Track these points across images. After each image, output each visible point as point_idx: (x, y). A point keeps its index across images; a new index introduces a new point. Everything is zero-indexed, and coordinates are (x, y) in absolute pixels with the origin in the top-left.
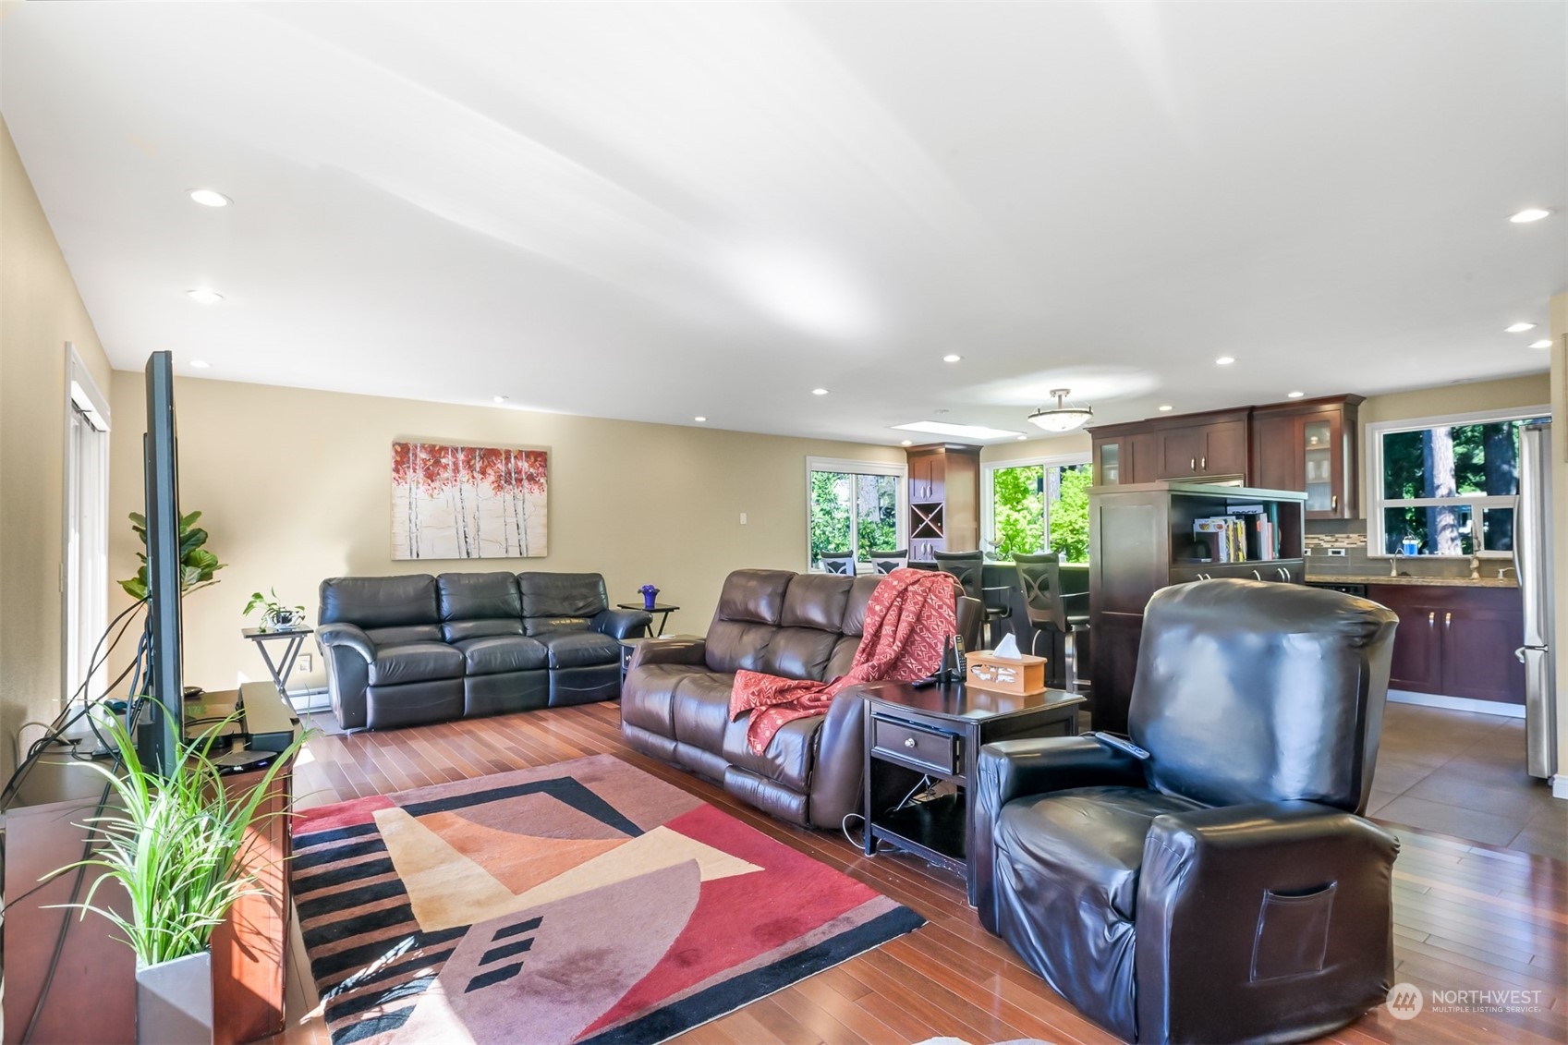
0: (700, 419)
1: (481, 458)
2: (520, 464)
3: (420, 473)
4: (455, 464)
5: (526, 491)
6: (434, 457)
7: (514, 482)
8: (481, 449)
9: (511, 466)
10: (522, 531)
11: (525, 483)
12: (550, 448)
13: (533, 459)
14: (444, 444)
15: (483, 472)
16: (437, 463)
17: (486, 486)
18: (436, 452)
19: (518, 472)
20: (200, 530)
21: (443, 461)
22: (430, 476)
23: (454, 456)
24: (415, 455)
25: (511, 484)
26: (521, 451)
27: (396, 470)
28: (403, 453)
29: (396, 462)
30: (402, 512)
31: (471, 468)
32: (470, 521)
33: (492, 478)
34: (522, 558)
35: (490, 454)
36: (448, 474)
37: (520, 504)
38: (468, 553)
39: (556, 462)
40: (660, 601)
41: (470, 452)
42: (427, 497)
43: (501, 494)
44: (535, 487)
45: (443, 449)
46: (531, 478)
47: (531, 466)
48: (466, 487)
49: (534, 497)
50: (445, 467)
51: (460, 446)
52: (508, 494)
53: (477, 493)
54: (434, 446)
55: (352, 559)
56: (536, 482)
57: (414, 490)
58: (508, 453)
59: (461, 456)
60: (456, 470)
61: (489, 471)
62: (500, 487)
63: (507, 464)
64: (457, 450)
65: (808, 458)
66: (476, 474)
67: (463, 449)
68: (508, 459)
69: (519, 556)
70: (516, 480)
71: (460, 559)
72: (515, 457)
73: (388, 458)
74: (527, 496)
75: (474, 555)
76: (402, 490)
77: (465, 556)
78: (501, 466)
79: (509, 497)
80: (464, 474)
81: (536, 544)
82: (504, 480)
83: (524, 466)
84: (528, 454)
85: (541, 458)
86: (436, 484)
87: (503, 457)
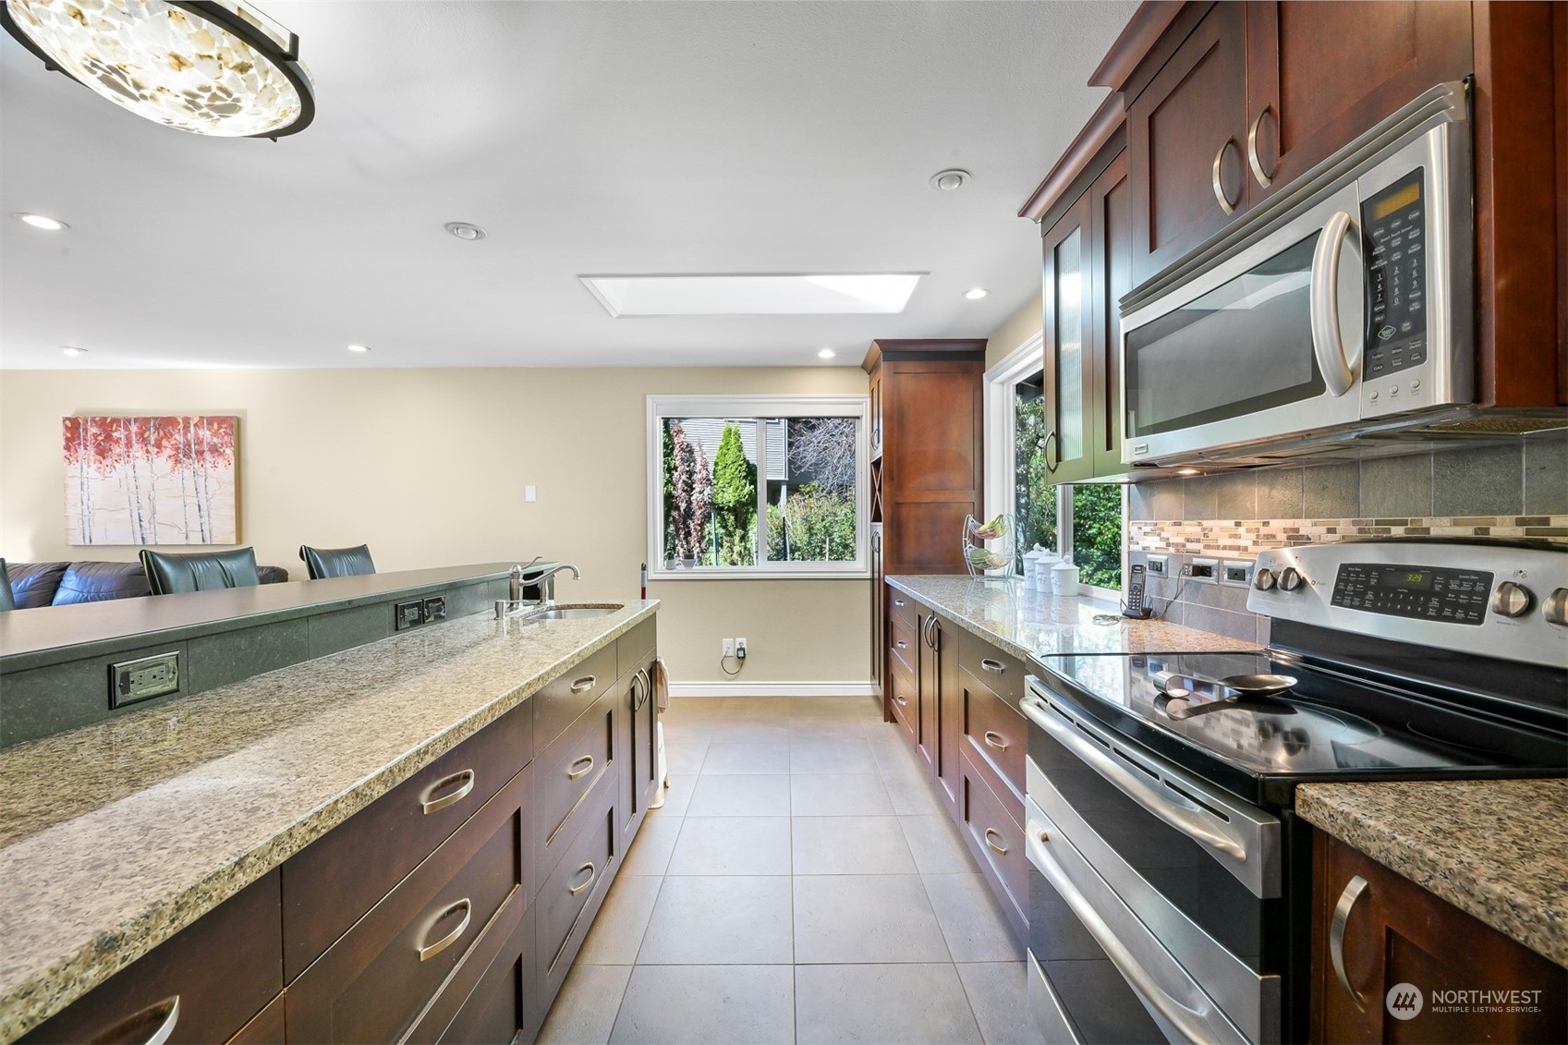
1: (156, 429)
2: (201, 433)
3: (91, 450)
4: (128, 438)
5: (208, 465)
6: (105, 430)
7: (194, 455)
8: (156, 419)
9: (191, 436)
10: (203, 513)
11: (207, 455)
12: (245, 411)
13: (216, 426)
14: (114, 416)
15: (158, 445)
16: (108, 437)
17: (162, 462)
18: (107, 425)
19: (199, 442)
21: (115, 434)
22: (102, 452)
23: (126, 428)
24: (85, 431)
25: (190, 457)
26: (202, 418)
27: (68, 448)
28: (73, 428)
29: (68, 440)
30: (74, 494)
31: (145, 441)
32: (145, 502)
33: (169, 452)
35: (166, 424)
36: (117, 450)
37: (201, 481)
38: (143, 539)
39: (251, 429)
41: (144, 422)
42: (97, 475)
43: (179, 469)
44: (221, 462)
45: (116, 421)
46: (214, 450)
47: (214, 434)
48: (141, 463)
49: (221, 473)
50: (117, 441)
51: (132, 417)
52: (187, 471)
53: (154, 471)
54: (106, 419)
56: (221, 454)
57: (86, 467)
58: (187, 420)
59: (134, 428)
60: (129, 445)
61: (164, 442)
62: (177, 461)
63: (185, 434)
64: (129, 421)
66: (150, 448)
67: (136, 420)
68: (186, 428)
69: (201, 543)
70: (196, 453)
71: (135, 545)
72: (196, 425)
73: (59, 435)
74: (210, 471)
75: (149, 541)
76: (74, 469)
77: (139, 542)
78: (179, 438)
79: (188, 473)
80: (137, 450)
81: (222, 528)
82: (186, 453)
83: (205, 434)
84: (211, 420)
85: (232, 426)
86: (108, 461)
87: (181, 426)
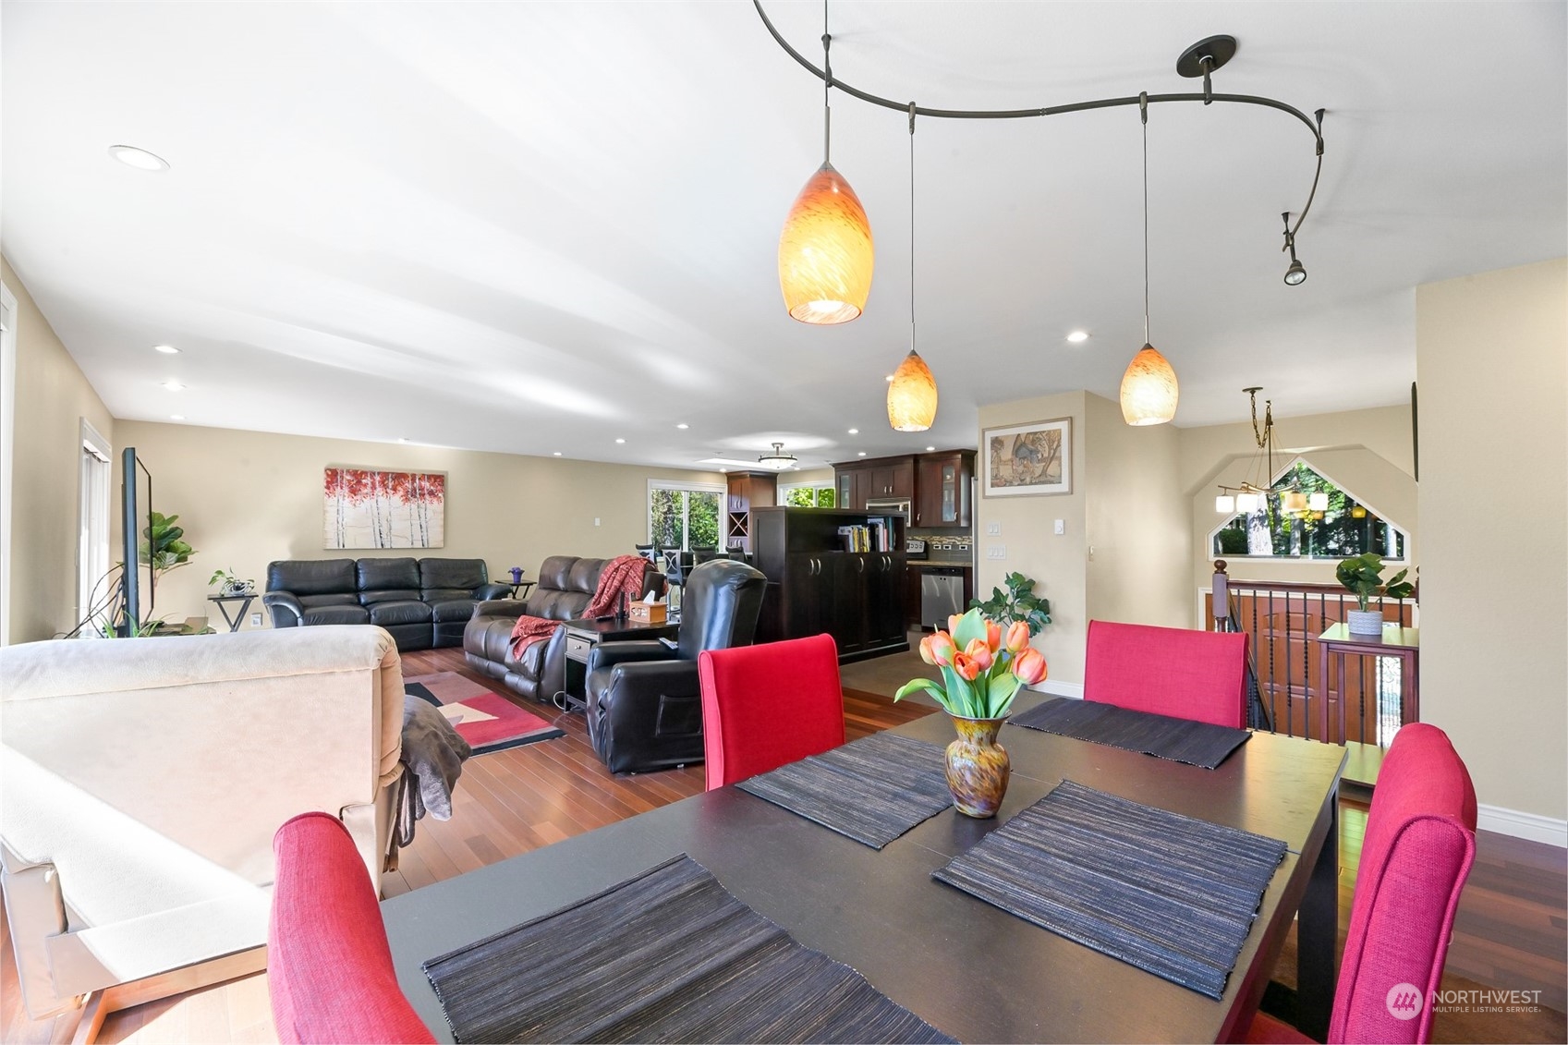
0: (558, 454)
1: (393, 479)
2: (423, 483)
3: (346, 490)
4: (373, 484)
5: (427, 502)
6: (356, 478)
7: (418, 496)
8: (393, 473)
9: (417, 484)
10: (424, 529)
11: (427, 496)
12: (447, 472)
13: (433, 480)
14: (363, 470)
15: (394, 489)
16: (359, 482)
17: (397, 499)
18: (358, 475)
19: (422, 489)
20: (177, 528)
21: (364, 481)
22: (354, 492)
23: (372, 477)
24: (342, 477)
25: (415, 497)
26: (424, 475)
27: (328, 488)
28: (333, 476)
29: (328, 482)
30: (331, 516)
31: (385, 486)
32: (384, 523)
33: (401, 493)
34: (423, 548)
35: (399, 477)
36: (368, 490)
37: (422, 511)
38: (382, 545)
39: (452, 482)
40: (524, 578)
41: (384, 475)
42: (351, 506)
43: (408, 504)
44: (435, 500)
45: (365, 473)
46: (431, 493)
47: (432, 485)
48: (382, 500)
49: (434, 507)
50: (365, 485)
51: (377, 471)
52: (413, 505)
53: (391, 504)
54: (357, 471)
55: (293, 548)
56: (435, 496)
57: (341, 500)
58: (414, 476)
59: (378, 478)
60: (374, 487)
61: (399, 488)
62: (407, 500)
63: (413, 484)
64: (374, 474)
65: (649, 480)
66: (388, 490)
67: (379, 473)
68: (414, 480)
69: (421, 547)
70: (420, 494)
71: (376, 549)
72: (420, 479)
73: (321, 479)
74: (428, 506)
75: (387, 546)
76: (332, 501)
77: (380, 547)
78: (409, 485)
79: (414, 506)
80: (379, 490)
81: (435, 538)
82: (411, 495)
83: (426, 484)
84: (430, 477)
85: (439, 479)
86: (358, 497)
87: (410, 478)
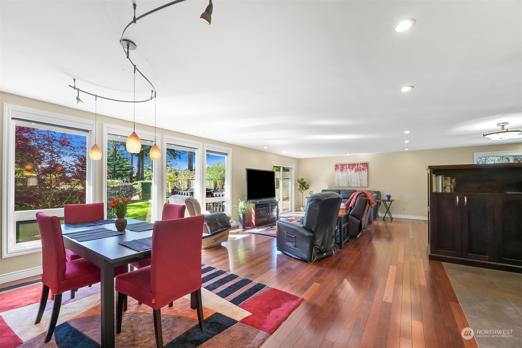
1: (352, 166)
2: (361, 166)
3: (340, 170)
4: (346, 168)
5: (362, 172)
7: (359, 170)
8: (352, 164)
10: (361, 181)
11: (362, 170)
12: (369, 162)
13: (364, 165)
14: (344, 164)
15: (352, 169)
16: (343, 168)
17: (353, 171)
18: (342, 166)
19: (360, 168)
20: (305, 181)
21: (344, 167)
22: (342, 170)
23: (346, 166)
24: (339, 167)
26: (361, 163)
27: (335, 170)
28: (337, 166)
29: (335, 168)
30: (336, 178)
31: (350, 168)
32: (349, 179)
33: (354, 170)
34: (361, 187)
35: (354, 165)
36: (345, 170)
37: (361, 175)
39: (370, 166)
40: (391, 199)
41: (349, 165)
42: (341, 174)
43: (356, 173)
44: (364, 171)
46: (363, 169)
47: (364, 166)
48: (349, 172)
49: (364, 173)
51: (347, 164)
52: (358, 173)
53: (351, 173)
54: (342, 164)
55: (328, 186)
57: (339, 173)
58: (358, 164)
59: (348, 166)
60: (347, 169)
61: (353, 168)
62: (356, 172)
67: (348, 164)
68: (358, 165)
71: (348, 187)
73: (334, 167)
74: (362, 173)
75: (350, 186)
76: (337, 173)
77: (348, 186)
78: (356, 167)
79: (358, 174)
81: (365, 184)
82: (357, 170)
83: (362, 166)
84: (363, 164)
85: (366, 164)
86: (343, 172)
87: (357, 165)
